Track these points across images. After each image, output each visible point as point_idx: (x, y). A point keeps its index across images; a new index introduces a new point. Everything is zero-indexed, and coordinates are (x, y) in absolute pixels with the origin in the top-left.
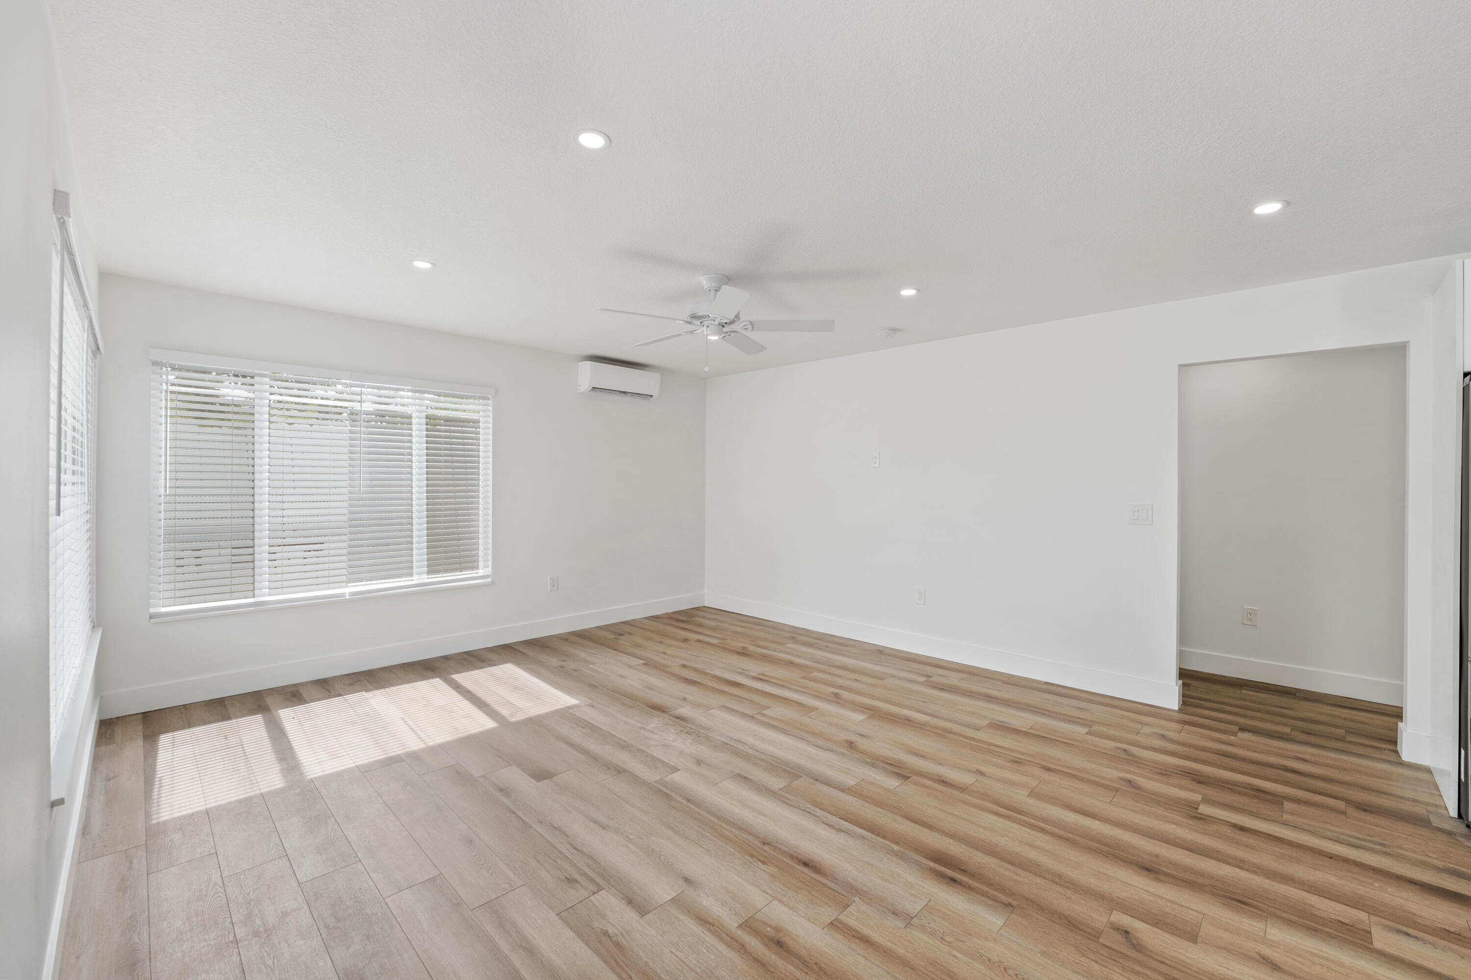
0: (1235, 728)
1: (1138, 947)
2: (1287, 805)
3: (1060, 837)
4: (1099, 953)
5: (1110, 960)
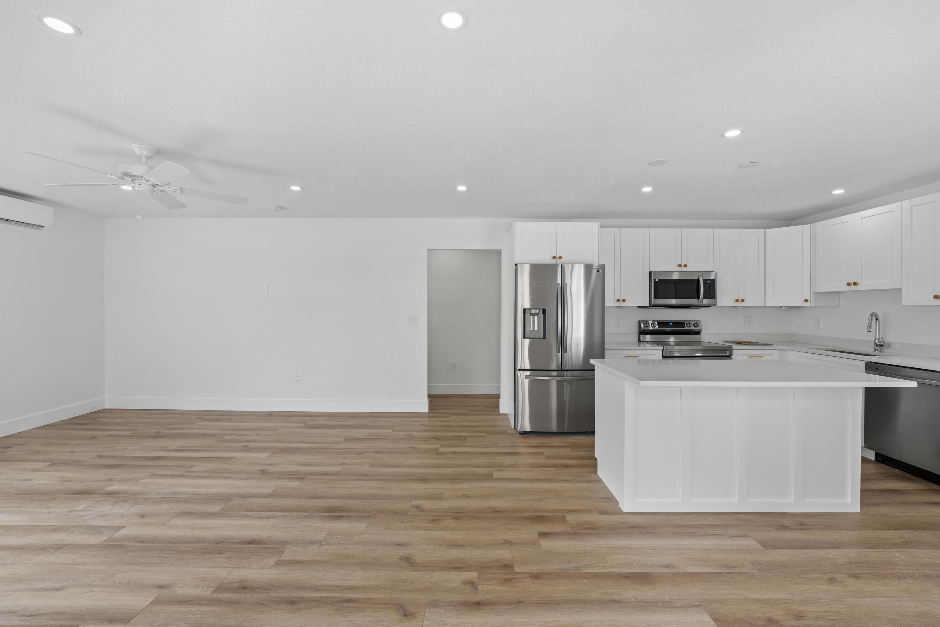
1: (423, 510)
4: (408, 519)
5: (413, 520)
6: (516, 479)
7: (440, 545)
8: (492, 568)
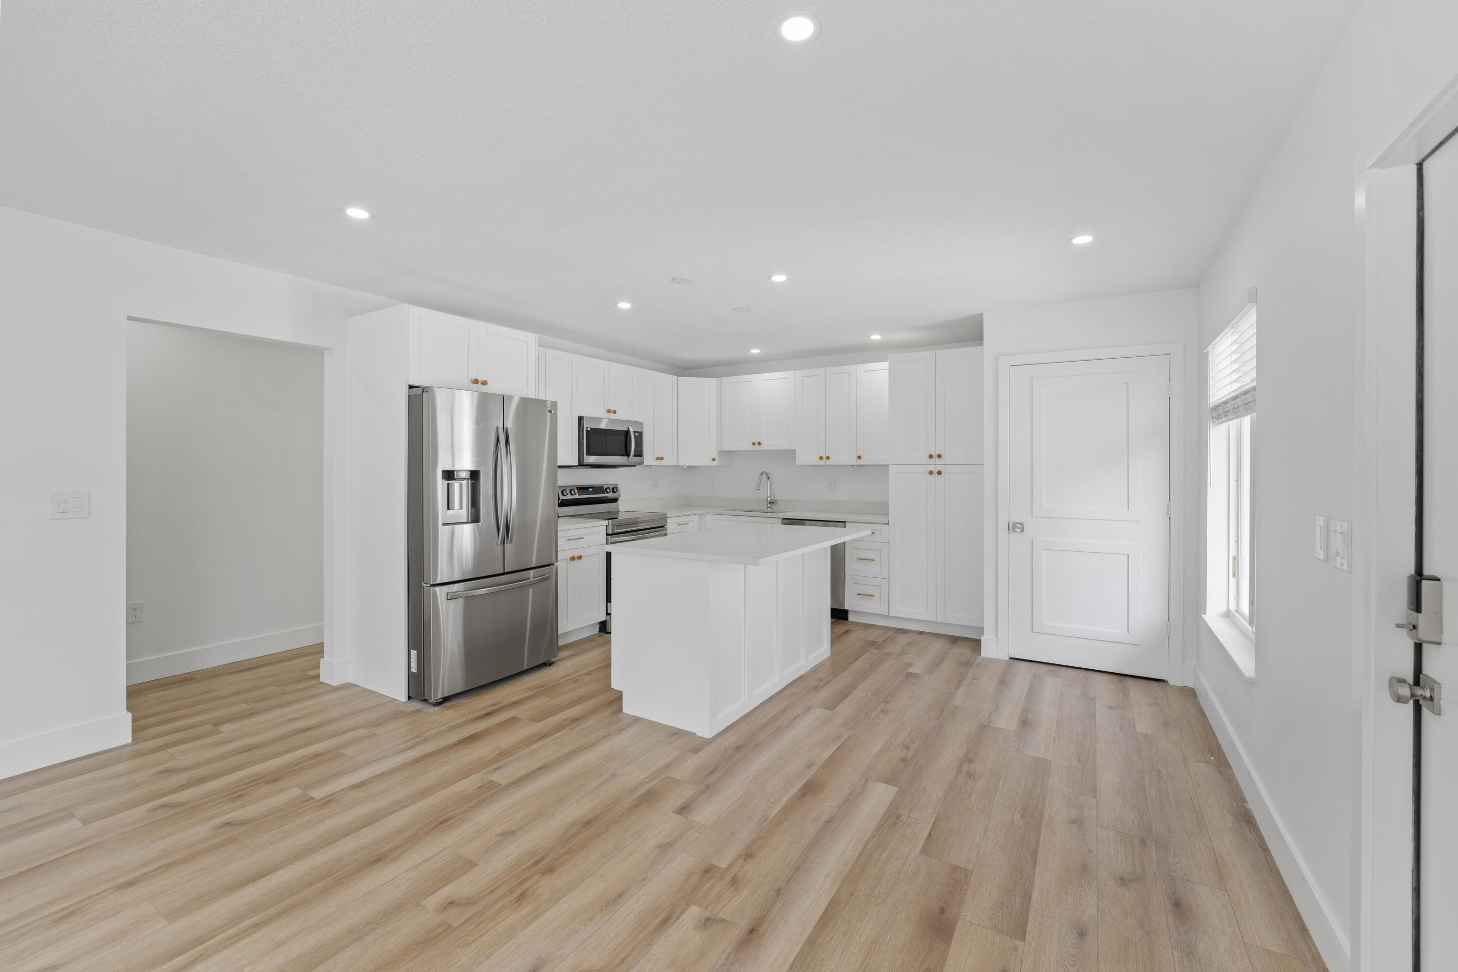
0: (209, 727)
1: (469, 902)
2: (347, 751)
3: (282, 913)
4: (470, 932)
5: (481, 926)
6: (539, 769)
7: (591, 919)
8: (698, 886)
